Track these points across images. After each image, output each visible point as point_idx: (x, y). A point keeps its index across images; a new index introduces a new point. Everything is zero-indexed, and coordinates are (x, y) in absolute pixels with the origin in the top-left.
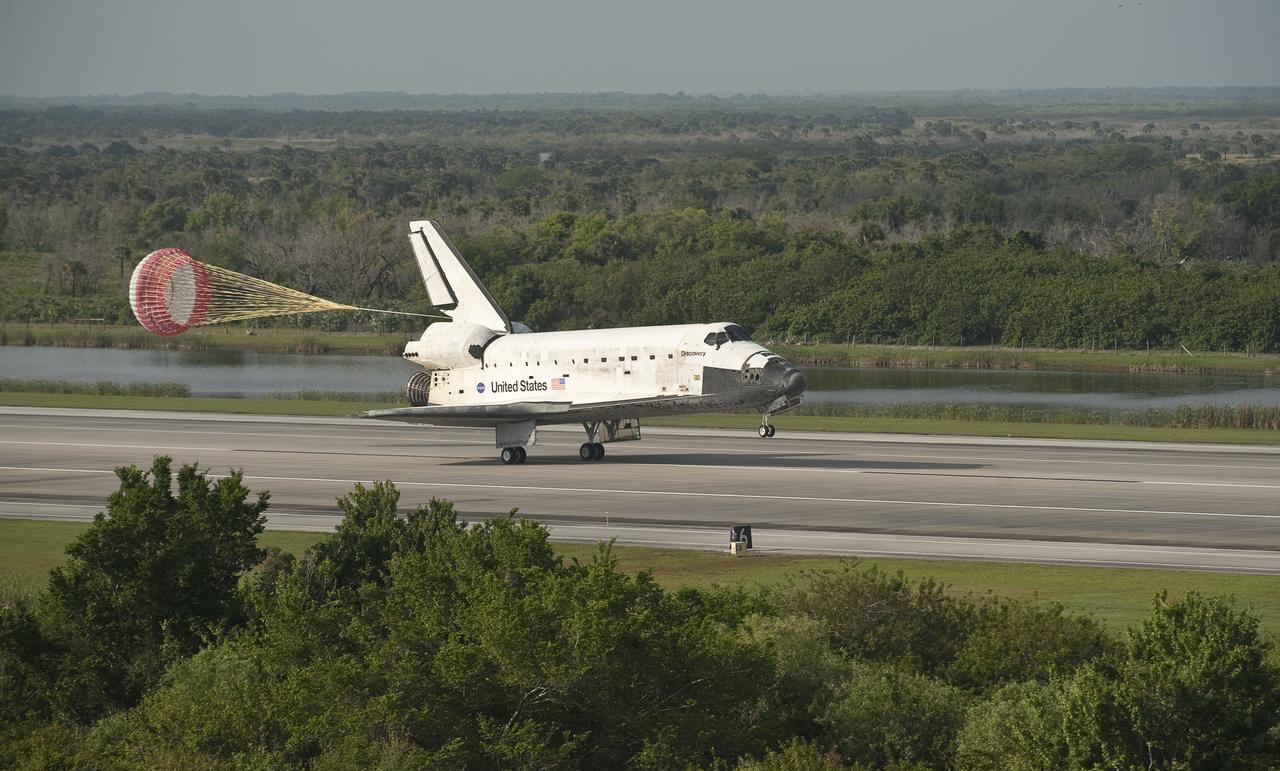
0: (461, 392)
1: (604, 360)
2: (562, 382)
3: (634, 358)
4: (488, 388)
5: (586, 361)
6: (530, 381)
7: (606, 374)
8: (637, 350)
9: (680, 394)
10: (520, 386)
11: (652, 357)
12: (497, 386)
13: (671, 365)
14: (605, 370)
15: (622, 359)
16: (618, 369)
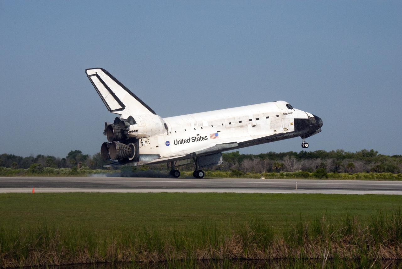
0: (157, 146)
1: (240, 122)
2: (217, 135)
3: (257, 119)
4: (172, 143)
5: (230, 123)
6: (197, 137)
7: (242, 128)
8: (258, 115)
9: (285, 132)
10: (191, 140)
11: (268, 118)
12: (177, 142)
13: (278, 120)
14: (242, 126)
15: (250, 120)
16: (248, 125)
